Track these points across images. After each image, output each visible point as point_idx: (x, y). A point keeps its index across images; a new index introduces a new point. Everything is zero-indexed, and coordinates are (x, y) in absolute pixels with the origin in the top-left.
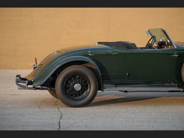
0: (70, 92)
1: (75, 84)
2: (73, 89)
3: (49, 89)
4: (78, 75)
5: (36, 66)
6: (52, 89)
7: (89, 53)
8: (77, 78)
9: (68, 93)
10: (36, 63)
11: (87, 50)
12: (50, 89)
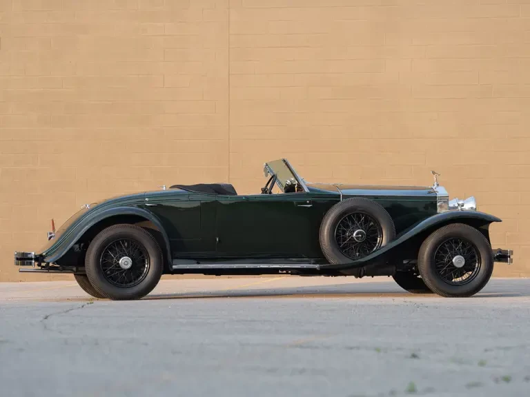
0: (112, 273)
1: (120, 258)
2: (118, 266)
3: (74, 269)
4: (126, 241)
5: (53, 235)
6: (80, 269)
7: (146, 201)
8: (125, 246)
9: (108, 275)
10: (54, 228)
11: (143, 196)
12: (77, 269)
